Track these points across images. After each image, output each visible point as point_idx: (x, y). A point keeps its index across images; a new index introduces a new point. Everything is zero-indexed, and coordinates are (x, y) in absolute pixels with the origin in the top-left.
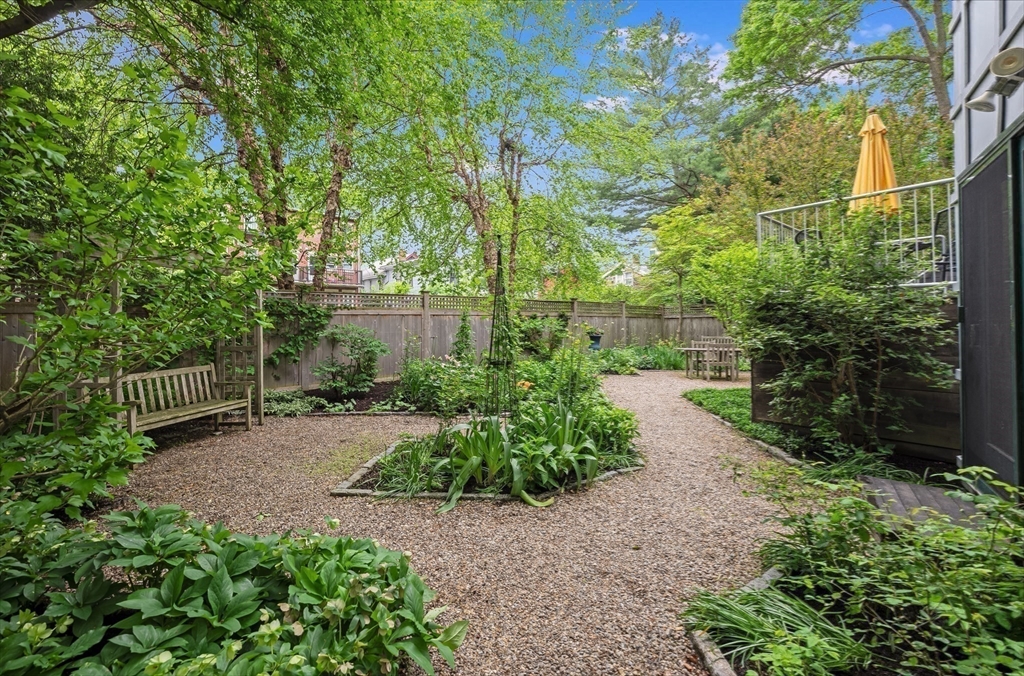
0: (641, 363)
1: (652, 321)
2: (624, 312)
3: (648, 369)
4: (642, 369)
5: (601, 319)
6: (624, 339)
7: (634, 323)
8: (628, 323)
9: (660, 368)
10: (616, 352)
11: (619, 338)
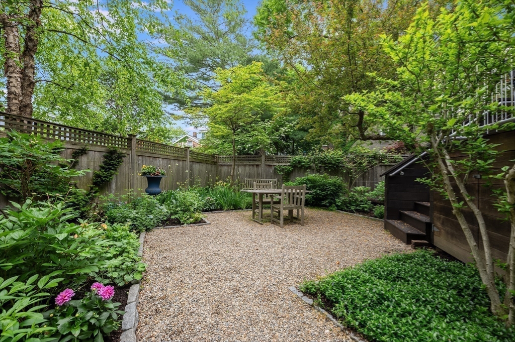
0: (205, 205)
1: (210, 166)
2: (189, 157)
3: (212, 210)
4: (206, 211)
5: (165, 161)
6: (188, 181)
7: (197, 167)
8: (191, 166)
9: (221, 209)
10: (180, 194)
11: (183, 179)
